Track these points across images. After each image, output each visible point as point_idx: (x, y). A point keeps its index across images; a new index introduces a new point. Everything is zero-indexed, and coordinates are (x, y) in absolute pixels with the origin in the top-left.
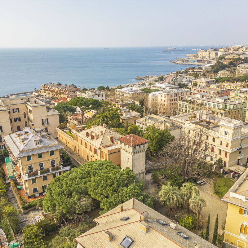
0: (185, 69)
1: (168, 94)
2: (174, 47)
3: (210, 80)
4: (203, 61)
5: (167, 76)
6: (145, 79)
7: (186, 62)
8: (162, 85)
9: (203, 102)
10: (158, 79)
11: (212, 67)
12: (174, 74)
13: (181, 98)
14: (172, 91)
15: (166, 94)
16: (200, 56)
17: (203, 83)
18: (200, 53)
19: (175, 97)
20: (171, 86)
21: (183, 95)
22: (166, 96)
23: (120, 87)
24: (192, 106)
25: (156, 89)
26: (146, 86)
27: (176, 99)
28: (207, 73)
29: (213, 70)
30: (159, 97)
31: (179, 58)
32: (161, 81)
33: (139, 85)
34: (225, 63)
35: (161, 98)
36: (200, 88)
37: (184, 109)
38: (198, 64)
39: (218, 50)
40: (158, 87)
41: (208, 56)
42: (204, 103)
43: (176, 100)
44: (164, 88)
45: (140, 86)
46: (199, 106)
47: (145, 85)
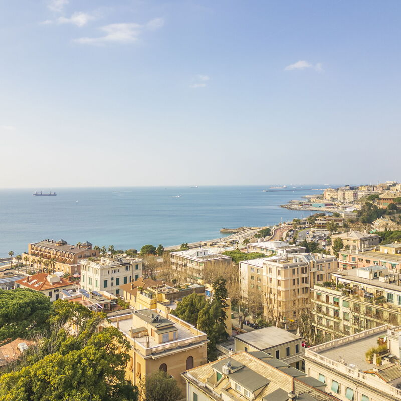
0: (309, 216)
1: (287, 267)
2: (283, 187)
3: (368, 235)
4: (335, 205)
5: (277, 227)
6: (238, 232)
7: (307, 206)
8: (270, 245)
9: (382, 292)
10: (262, 231)
11: (358, 214)
12: (289, 224)
13: (318, 276)
14: (294, 260)
15: (281, 265)
16: (328, 198)
17: (355, 241)
18: (328, 193)
19: (303, 272)
20: (289, 247)
21: (322, 270)
22: (282, 272)
23: (185, 247)
24: (352, 301)
25: (257, 253)
26: (239, 245)
27: (306, 278)
28: (351, 224)
29: (360, 218)
30: (264, 273)
31: (293, 201)
32: (267, 237)
33: (226, 242)
34: (381, 206)
35: (270, 275)
36: (357, 252)
37: (332, 308)
38: (327, 209)
39: (358, 188)
40: (262, 249)
41: (342, 197)
42: (385, 295)
43: (305, 280)
44: (273, 251)
45: (227, 244)
46: (372, 302)
47: (238, 243)
